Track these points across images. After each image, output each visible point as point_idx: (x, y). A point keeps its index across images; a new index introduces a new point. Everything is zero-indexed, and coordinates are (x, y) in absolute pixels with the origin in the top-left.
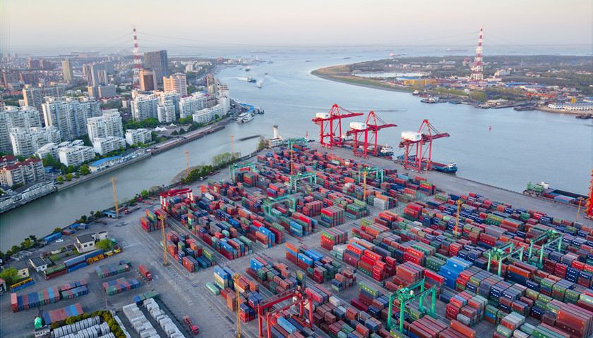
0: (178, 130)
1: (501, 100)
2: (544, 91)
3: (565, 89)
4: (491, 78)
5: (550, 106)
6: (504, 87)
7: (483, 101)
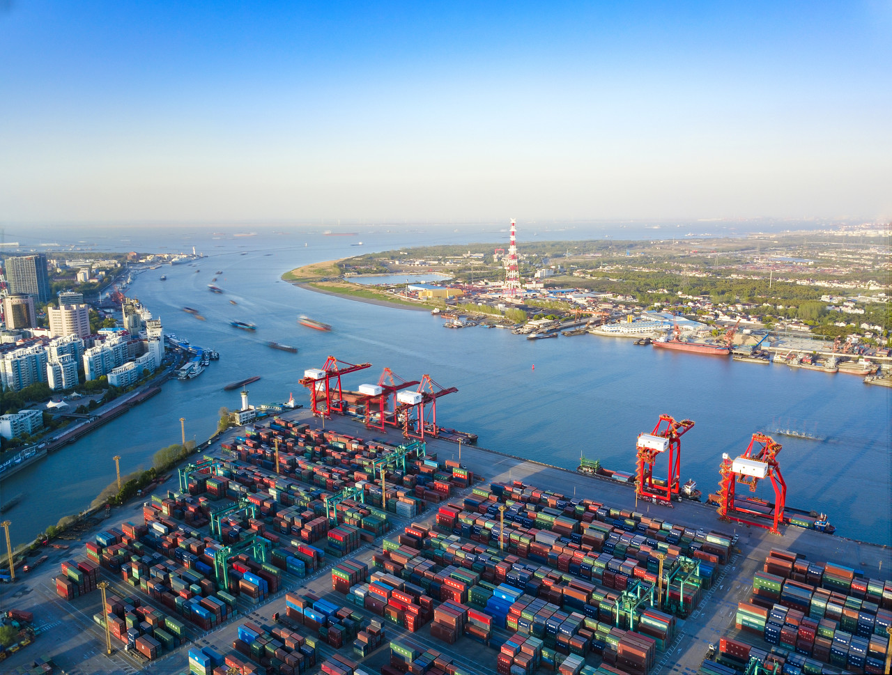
0: (86, 403)
1: (544, 321)
2: (596, 302)
3: (620, 298)
4: (530, 282)
5: (604, 327)
6: (548, 299)
7: (522, 322)
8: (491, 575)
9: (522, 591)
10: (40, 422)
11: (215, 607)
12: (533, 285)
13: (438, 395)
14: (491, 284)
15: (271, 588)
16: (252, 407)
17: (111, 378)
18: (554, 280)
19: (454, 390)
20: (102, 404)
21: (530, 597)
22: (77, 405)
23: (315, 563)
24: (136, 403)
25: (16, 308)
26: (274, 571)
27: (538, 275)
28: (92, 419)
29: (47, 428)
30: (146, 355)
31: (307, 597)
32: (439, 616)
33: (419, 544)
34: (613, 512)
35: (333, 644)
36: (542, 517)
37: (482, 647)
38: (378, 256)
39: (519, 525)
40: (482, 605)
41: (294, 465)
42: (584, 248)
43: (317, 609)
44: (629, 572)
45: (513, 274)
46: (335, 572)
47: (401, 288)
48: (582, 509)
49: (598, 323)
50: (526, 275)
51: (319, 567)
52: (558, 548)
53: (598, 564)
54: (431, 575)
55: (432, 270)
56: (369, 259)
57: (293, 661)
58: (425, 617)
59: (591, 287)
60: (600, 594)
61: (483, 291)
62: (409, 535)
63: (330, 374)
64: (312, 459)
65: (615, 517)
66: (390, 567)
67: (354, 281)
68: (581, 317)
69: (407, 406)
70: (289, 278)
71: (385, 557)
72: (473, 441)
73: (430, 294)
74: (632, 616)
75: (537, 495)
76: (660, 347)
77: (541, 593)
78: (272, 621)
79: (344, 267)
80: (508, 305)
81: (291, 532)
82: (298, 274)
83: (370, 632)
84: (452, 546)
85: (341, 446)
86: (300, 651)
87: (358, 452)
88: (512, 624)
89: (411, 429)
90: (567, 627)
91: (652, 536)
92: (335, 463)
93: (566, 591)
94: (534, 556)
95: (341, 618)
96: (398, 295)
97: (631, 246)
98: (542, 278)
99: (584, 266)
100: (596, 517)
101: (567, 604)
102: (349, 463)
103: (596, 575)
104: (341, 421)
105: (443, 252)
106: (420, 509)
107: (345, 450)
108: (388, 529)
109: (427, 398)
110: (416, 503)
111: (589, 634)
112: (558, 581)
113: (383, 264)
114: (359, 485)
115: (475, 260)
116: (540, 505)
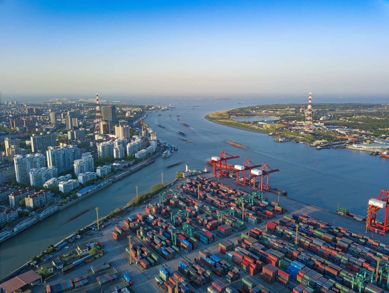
0: (127, 164)
1: (323, 141)
2: (350, 133)
3: (363, 132)
4: (317, 122)
5: (354, 145)
6: (326, 130)
7: (312, 141)
8: (290, 256)
9: (305, 265)
10: (110, 171)
11: (171, 252)
12: (319, 124)
13: (270, 172)
14: (298, 122)
15: (193, 247)
16: (190, 171)
17: (137, 155)
18: (329, 121)
19: (277, 170)
20: (133, 165)
21: (308, 268)
22: (124, 165)
23: (212, 239)
24: (145, 166)
25: (104, 126)
26: (195, 240)
27: (321, 119)
28: (129, 171)
29: (113, 173)
30: (150, 147)
31: (208, 253)
32: (265, 270)
33: (258, 237)
34: (353, 234)
35: (217, 275)
36: (316, 232)
37: (284, 287)
38: (246, 108)
39: (305, 235)
40: (285, 269)
41: (205, 197)
42: (346, 107)
43: (212, 259)
44: (360, 264)
45: (309, 118)
46: (220, 244)
47: (255, 123)
48: (337, 231)
49: (351, 143)
50: (315, 119)
51: (213, 241)
52: (324, 248)
53: (343, 258)
54: (262, 252)
55: (270, 115)
56: (242, 110)
57: (201, 279)
58: (258, 270)
59: (348, 126)
60: (344, 272)
61: (294, 125)
62: (253, 233)
63: (222, 159)
64: (213, 195)
65: (354, 237)
66: (244, 246)
67: (235, 120)
68: (343, 140)
69: (255, 176)
70: (207, 117)
71: (242, 241)
72: (285, 194)
73: (268, 126)
74: (361, 286)
75: (315, 222)
76: (383, 156)
77: (314, 267)
78: (193, 261)
79: (230, 113)
80: (306, 132)
81: (202, 225)
82: (211, 116)
83: (234, 272)
84: (272, 240)
85: (225, 191)
86: (204, 276)
87: (232, 194)
88: (299, 279)
89: (256, 186)
90: (326, 285)
91: (374, 249)
92: (222, 197)
93: (327, 268)
94: (311, 250)
95: (222, 264)
96: (254, 126)
97: (371, 106)
98: (323, 120)
99: (345, 116)
100: (344, 236)
101: (326, 274)
102: (228, 198)
103: (343, 263)
104: (226, 180)
105: (276, 107)
106: (259, 222)
107: (227, 192)
108: (244, 229)
109: (264, 173)
110: (257, 219)
111: (338, 291)
112: (323, 263)
113: (248, 112)
114: (232, 208)
115: (291, 111)
116: (316, 227)
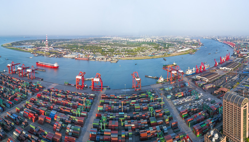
1: (54, 55)
2: (63, 51)
3: (68, 50)
4: (50, 47)
5: (65, 55)
6: (54, 50)
7: (49, 55)
8: (50, 108)
12: (51, 47)
14: (42, 47)
15: (3, 110)
18: (54, 46)
26: (4, 106)
27: (51, 45)
31: (11, 113)
32: (40, 118)
33: (33, 102)
34: (72, 92)
35: (17, 125)
36: (59, 95)
37: (49, 125)
38: (19, 42)
39: (54, 97)
40: (48, 115)
41: (6, 84)
42: (60, 40)
43: (14, 116)
44: (77, 104)
45: (47, 45)
46: (16, 108)
47: (24, 48)
48: (66, 92)
49: (64, 55)
50: (49, 46)
51: (13, 106)
52: (63, 101)
53: (71, 104)
54: (37, 109)
55: (30, 44)
56: (17, 42)
57: (9, 127)
58: (37, 119)
59: (62, 48)
60: (72, 110)
61: (41, 49)
62: (31, 100)
63: (13, 65)
64: (10, 83)
65: (73, 93)
66: (28, 107)
67: (15, 47)
68: (61, 53)
69: (29, 72)
70: (2, 46)
71: (26, 105)
73: (30, 49)
74: (79, 114)
75: (57, 90)
76: (76, 59)
77: (60, 111)
78: (4, 118)
79: (13, 44)
80: (46, 51)
81: (6, 98)
82: (4, 45)
83: (25, 122)
84: (41, 102)
85: (15, 80)
86: (11, 125)
87: (19, 82)
88: (55, 119)
89: (29, 77)
90: (67, 118)
91: (81, 96)
92: (14, 84)
93: (66, 110)
94: (58, 103)
95: (18, 118)
96: (24, 49)
97: (68, 40)
98: (52, 46)
99: (60, 44)
100: (69, 94)
101: (66, 113)
102: (17, 84)
103: (71, 106)
104: (15, 75)
105: (32, 41)
106: (33, 94)
107: (16, 81)
108: (26, 99)
109: (33, 71)
110: (32, 93)
111: (71, 119)
112: (64, 108)
113: (20, 43)
114: (20, 89)
115: (39, 43)
116: (58, 92)
